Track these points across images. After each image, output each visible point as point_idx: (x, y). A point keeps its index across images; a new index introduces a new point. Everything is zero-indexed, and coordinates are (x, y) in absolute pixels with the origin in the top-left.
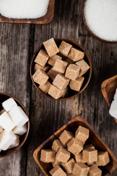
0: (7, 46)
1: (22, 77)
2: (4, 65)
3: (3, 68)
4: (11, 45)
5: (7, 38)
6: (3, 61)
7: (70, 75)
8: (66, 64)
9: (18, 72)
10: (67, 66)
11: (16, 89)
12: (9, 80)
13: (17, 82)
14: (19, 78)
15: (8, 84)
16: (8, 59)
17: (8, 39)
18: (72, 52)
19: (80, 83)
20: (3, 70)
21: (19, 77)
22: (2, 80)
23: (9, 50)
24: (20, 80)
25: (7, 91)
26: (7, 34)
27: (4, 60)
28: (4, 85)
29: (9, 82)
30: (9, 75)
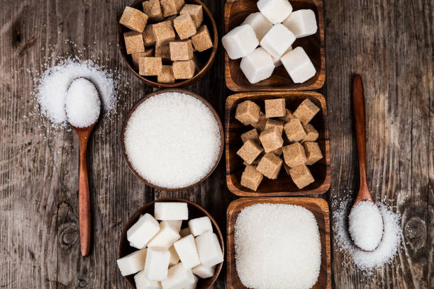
0: (110, 145)
1: (137, 193)
2: (107, 176)
3: (107, 180)
4: (117, 143)
5: (110, 133)
6: (106, 169)
7: (185, 32)
8: (169, 22)
9: (131, 185)
10: (173, 24)
11: (129, 214)
12: (116, 199)
13: (130, 202)
14: (132, 195)
15: (116, 206)
16: (113, 165)
17: (111, 135)
18: (165, 7)
19: (205, 33)
20: (107, 184)
21: (133, 193)
22: (106, 200)
23: (114, 152)
24: (135, 198)
25: (115, 218)
26: (110, 127)
27: (107, 167)
28: (110, 209)
29: (116, 203)
30: (116, 191)
